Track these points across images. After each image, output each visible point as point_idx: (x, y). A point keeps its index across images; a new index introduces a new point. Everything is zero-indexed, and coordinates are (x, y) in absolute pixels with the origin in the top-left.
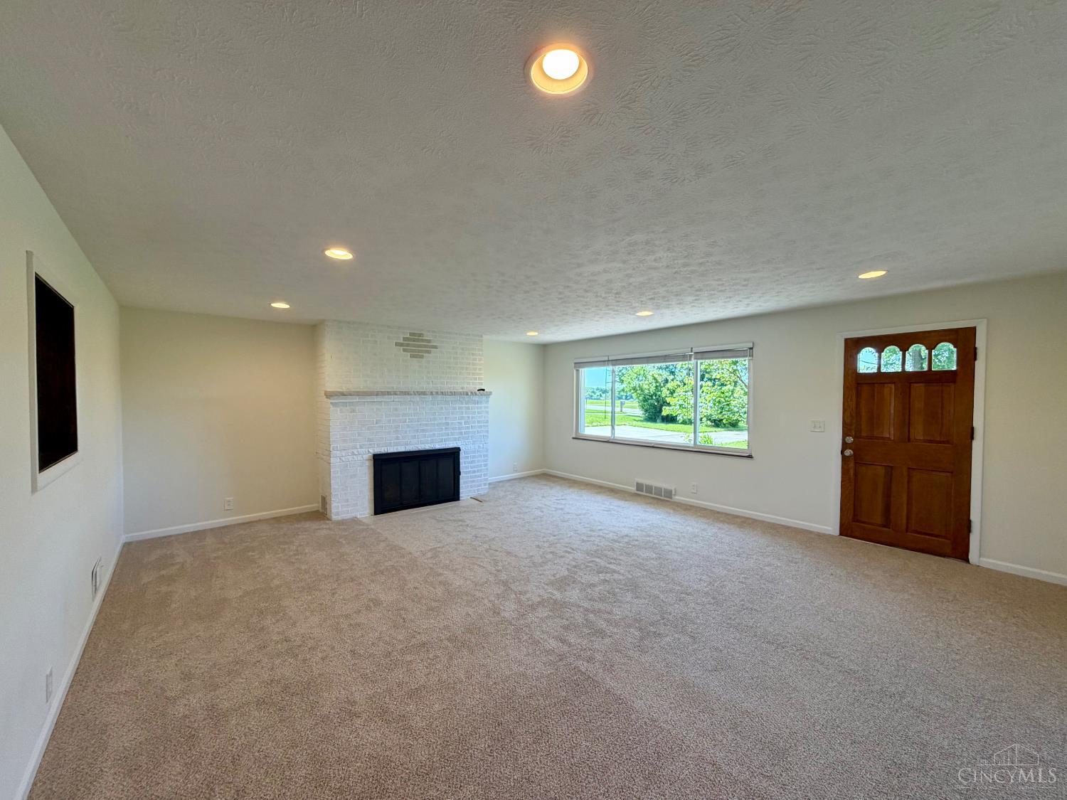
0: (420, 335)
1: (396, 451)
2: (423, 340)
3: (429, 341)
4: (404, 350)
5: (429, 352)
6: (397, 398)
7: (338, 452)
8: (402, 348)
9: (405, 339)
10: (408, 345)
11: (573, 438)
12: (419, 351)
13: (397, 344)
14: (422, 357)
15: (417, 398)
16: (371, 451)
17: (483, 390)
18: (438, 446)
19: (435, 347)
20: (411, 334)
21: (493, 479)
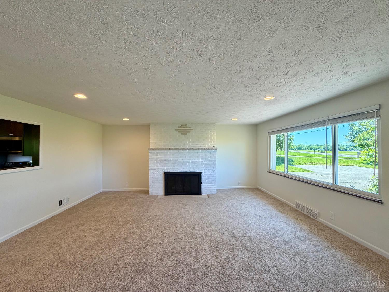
0: (186, 125)
1: (173, 171)
2: (187, 127)
3: (190, 127)
4: (179, 132)
5: (190, 132)
6: (173, 151)
7: (152, 170)
8: (178, 131)
9: (179, 127)
10: (180, 130)
11: (267, 172)
12: (185, 132)
13: (176, 130)
14: (187, 134)
15: (182, 151)
16: (164, 171)
17: (214, 147)
18: (191, 171)
19: (192, 130)
20: (182, 125)
21: (218, 187)
